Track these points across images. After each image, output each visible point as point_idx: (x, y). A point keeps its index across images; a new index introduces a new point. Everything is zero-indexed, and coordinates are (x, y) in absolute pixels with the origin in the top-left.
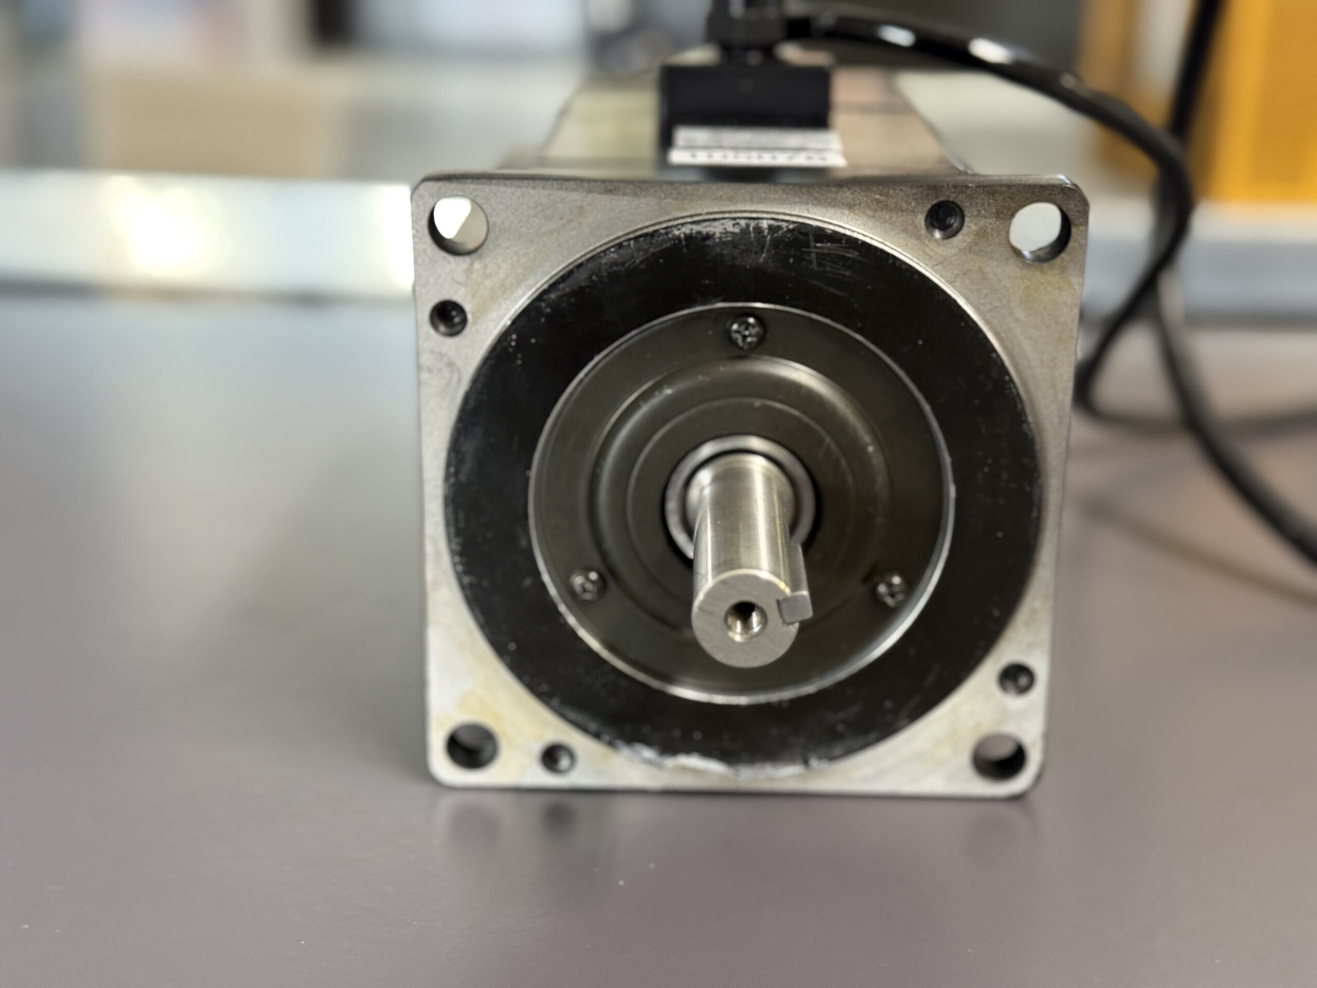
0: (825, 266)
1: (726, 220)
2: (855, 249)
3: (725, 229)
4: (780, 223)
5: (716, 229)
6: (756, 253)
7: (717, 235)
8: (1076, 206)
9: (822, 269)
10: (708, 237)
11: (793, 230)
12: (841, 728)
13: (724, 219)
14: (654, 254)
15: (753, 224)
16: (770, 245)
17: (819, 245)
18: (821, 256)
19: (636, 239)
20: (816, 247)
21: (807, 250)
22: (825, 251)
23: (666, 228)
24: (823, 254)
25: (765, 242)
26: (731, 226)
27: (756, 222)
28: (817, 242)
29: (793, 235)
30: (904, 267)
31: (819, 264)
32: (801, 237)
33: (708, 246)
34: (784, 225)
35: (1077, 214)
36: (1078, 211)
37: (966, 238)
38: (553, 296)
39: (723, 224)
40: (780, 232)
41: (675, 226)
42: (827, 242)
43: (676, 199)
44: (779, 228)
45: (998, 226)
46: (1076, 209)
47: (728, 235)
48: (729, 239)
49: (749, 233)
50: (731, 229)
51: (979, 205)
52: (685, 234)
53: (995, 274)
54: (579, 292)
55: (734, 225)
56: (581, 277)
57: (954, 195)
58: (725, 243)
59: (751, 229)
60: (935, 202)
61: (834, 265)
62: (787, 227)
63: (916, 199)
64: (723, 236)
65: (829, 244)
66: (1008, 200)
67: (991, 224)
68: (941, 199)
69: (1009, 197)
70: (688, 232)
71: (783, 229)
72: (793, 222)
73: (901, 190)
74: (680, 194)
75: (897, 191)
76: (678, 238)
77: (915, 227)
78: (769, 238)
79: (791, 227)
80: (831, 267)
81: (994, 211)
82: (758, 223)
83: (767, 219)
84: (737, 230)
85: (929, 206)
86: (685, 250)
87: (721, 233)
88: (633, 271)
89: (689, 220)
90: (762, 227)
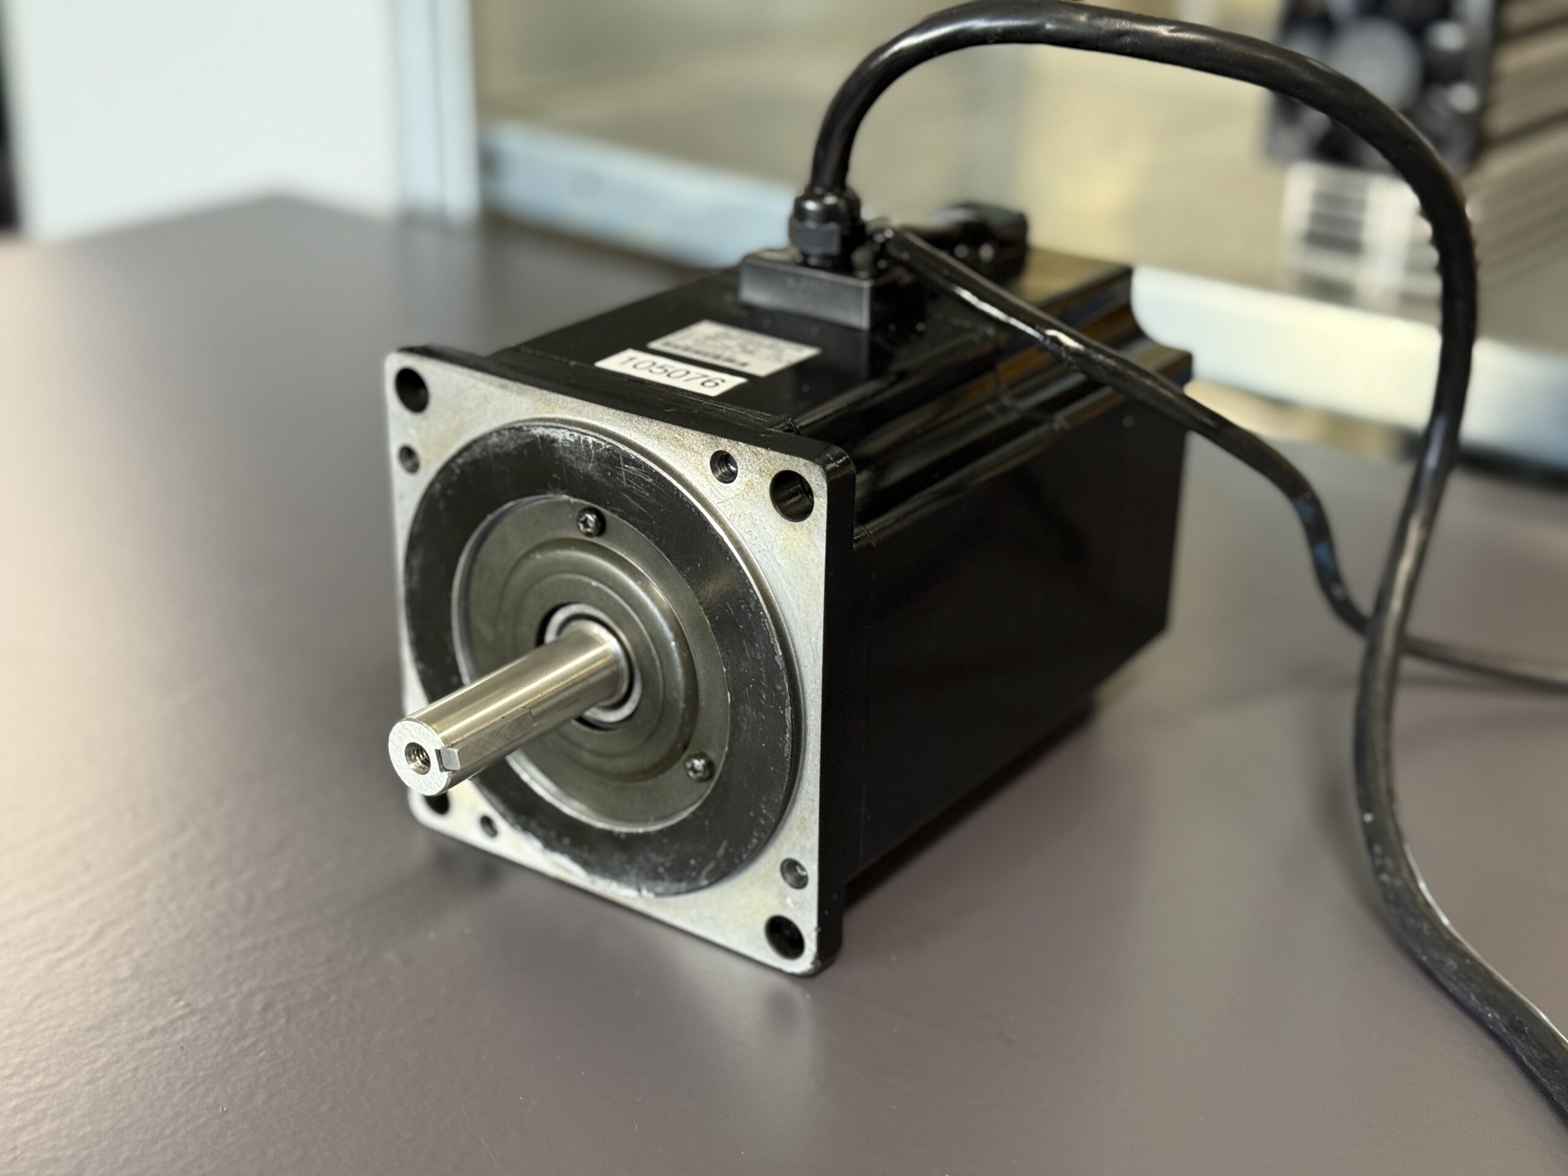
0: (632, 485)
1: (566, 430)
2: (651, 477)
3: (565, 437)
4: (600, 442)
5: (561, 435)
6: (586, 462)
7: (560, 441)
8: (816, 480)
9: (629, 486)
10: (554, 441)
11: (609, 449)
12: (661, 870)
13: (564, 428)
14: (521, 445)
15: (583, 437)
16: (594, 458)
17: (626, 466)
18: (629, 476)
19: (510, 429)
20: (625, 467)
21: (619, 468)
22: (631, 472)
23: (527, 426)
24: (630, 474)
25: (591, 454)
26: (569, 436)
27: (585, 436)
28: (626, 463)
29: (609, 453)
30: (685, 499)
31: (628, 483)
32: (614, 456)
33: (554, 447)
34: (603, 444)
35: (817, 486)
36: (818, 484)
37: (739, 486)
38: (460, 461)
39: (563, 433)
40: (601, 449)
41: (533, 426)
42: (632, 466)
43: (544, 403)
44: (600, 445)
45: (761, 482)
46: (817, 482)
47: (567, 442)
48: (568, 445)
49: (580, 444)
50: (568, 438)
51: (747, 461)
52: (539, 434)
53: (761, 521)
54: (475, 463)
55: (571, 435)
56: (477, 450)
57: (729, 448)
58: (564, 448)
59: (582, 441)
60: (716, 450)
61: (637, 485)
62: (605, 446)
63: (703, 444)
64: (564, 442)
65: (633, 468)
66: (767, 462)
67: (756, 479)
68: (721, 449)
69: (767, 460)
70: (541, 433)
71: (602, 447)
72: (611, 444)
73: (693, 435)
74: (546, 400)
75: (690, 435)
76: (534, 436)
77: (703, 468)
78: (593, 452)
79: (608, 446)
80: (636, 487)
81: (758, 469)
82: (586, 438)
83: (592, 436)
84: (572, 440)
85: (712, 453)
86: (540, 447)
87: (563, 440)
88: (508, 455)
89: (542, 424)
90: (588, 442)
